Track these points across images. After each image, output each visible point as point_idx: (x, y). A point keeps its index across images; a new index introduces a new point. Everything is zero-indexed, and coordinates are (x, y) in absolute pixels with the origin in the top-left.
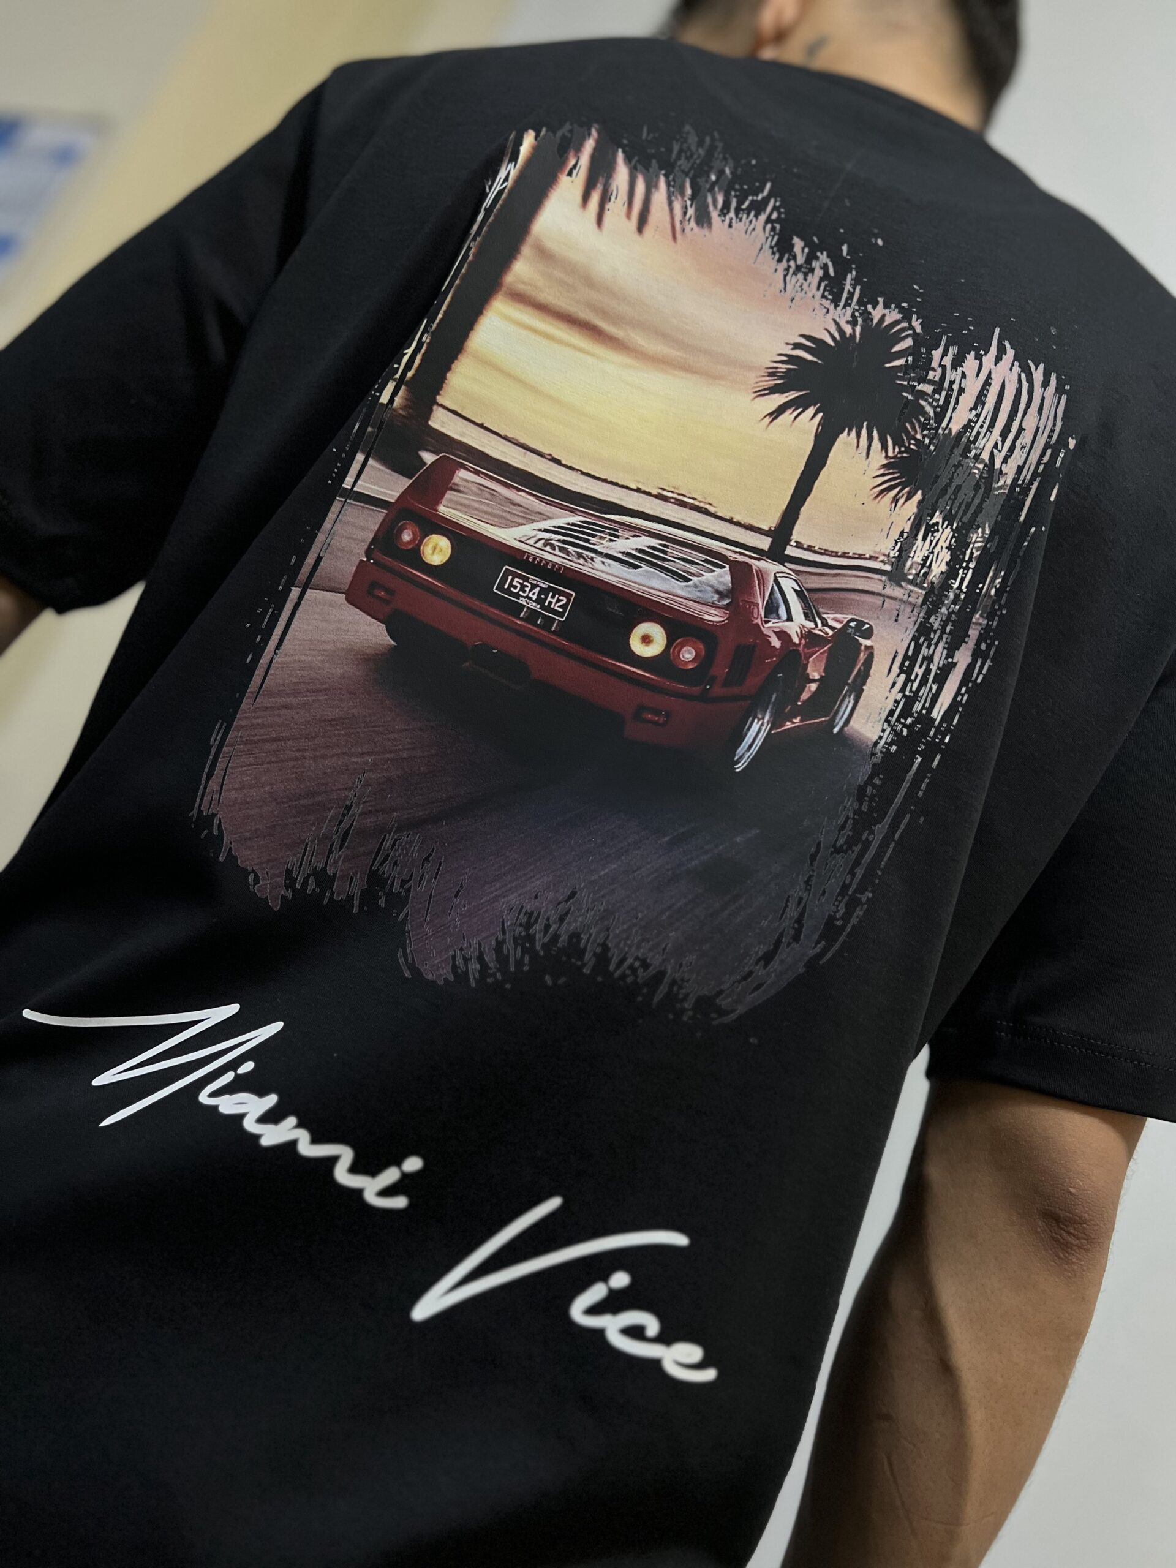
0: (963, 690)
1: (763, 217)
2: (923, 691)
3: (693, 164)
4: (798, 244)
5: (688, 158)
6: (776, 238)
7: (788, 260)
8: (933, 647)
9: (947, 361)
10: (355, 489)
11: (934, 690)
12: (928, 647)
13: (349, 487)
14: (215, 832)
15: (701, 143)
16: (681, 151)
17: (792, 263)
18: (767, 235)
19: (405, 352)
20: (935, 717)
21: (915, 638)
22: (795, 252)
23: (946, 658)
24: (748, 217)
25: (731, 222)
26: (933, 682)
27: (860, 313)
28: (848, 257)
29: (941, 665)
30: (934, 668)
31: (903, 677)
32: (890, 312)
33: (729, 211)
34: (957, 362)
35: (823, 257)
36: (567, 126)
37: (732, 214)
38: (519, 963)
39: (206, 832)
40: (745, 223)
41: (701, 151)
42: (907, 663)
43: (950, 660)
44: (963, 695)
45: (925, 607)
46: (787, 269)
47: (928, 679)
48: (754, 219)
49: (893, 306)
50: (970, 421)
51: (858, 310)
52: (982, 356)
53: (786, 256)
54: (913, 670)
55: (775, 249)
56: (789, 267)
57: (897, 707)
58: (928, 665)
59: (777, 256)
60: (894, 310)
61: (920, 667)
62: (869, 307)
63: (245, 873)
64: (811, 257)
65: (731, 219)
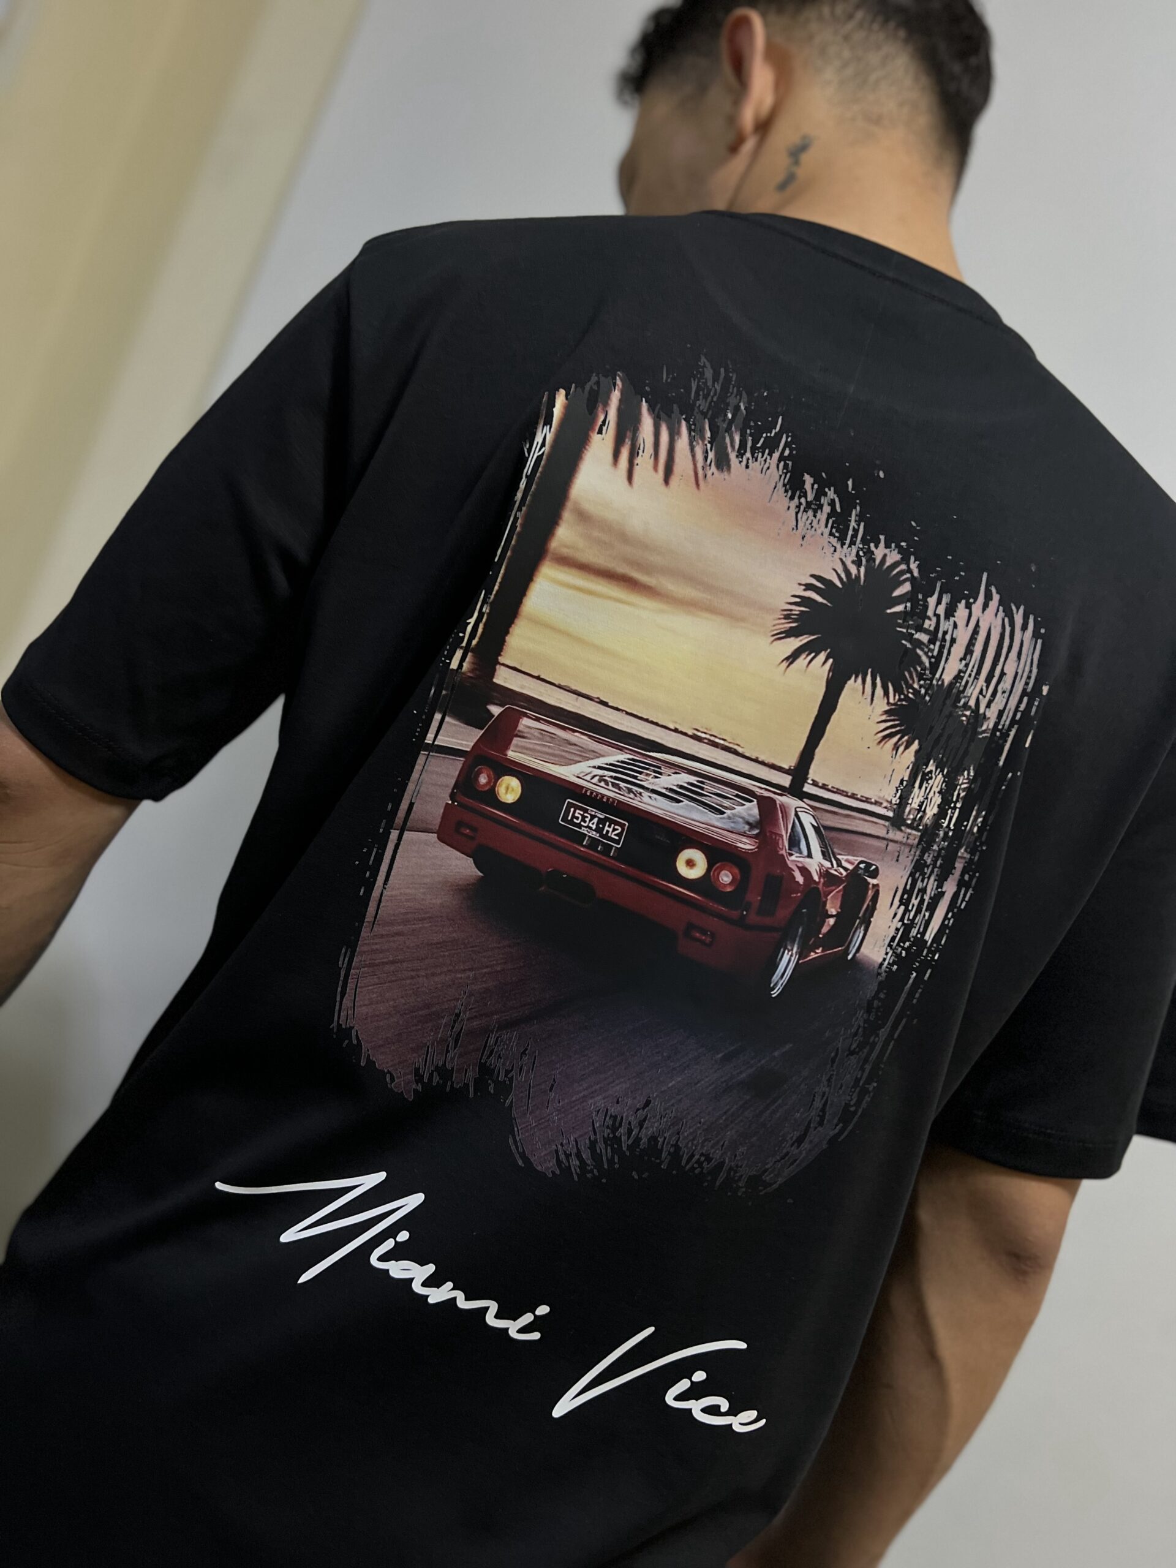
0: (950, 915)
1: (776, 455)
2: (918, 919)
3: (710, 403)
4: (808, 480)
5: (705, 397)
6: (789, 475)
7: (800, 498)
8: (926, 880)
9: (941, 610)
10: (436, 743)
11: (927, 917)
12: (923, 881)
13: (431, 742)
14: (355, 1042)
15: (715, 379)
16: (699, 388)
17: (803, 500)
18: (781, 473)
19: (468, 621)
20: (927, 940)
21: (912, 875)
22: (805, 489)
23: (937, 889)
24: (762, 457)
25: (748, 462)
26: (926, 910)
27: (864, 553)
28: (853, 492)
29: (932, 895)
30: (927, 898)
31: (902, 908)
32: (891, 551)
33: (745, 451)
34: (950, 612)
35: (831, 494)
36: (594, 378)
37: (748, 454)
38: (611, 1162)
39: (346, 1042)
40: (761, 462)
41: (718, 387)
42: (906, 896)
43: (939, 890)
44: (949, 919)
45: (920, 846)
46: (798, 507)
47: (922, 908)
48: (769, 457)
49: (893, 545)
50: (960, 671)
51: (862, 549)
52: (971, 604)
53: (798, 493)
54: (910, 901)
55: (788, 487)
56: (800, 504)
57: (897, 934)
58: (922, 897)
59: (790, 493)
60: (894, 550)
61: (916, 898)
62: (872, 545)
63: (384, 1074)
64: (820, 493)
65: (748, 459)
